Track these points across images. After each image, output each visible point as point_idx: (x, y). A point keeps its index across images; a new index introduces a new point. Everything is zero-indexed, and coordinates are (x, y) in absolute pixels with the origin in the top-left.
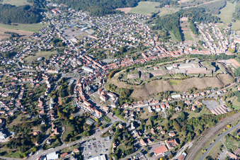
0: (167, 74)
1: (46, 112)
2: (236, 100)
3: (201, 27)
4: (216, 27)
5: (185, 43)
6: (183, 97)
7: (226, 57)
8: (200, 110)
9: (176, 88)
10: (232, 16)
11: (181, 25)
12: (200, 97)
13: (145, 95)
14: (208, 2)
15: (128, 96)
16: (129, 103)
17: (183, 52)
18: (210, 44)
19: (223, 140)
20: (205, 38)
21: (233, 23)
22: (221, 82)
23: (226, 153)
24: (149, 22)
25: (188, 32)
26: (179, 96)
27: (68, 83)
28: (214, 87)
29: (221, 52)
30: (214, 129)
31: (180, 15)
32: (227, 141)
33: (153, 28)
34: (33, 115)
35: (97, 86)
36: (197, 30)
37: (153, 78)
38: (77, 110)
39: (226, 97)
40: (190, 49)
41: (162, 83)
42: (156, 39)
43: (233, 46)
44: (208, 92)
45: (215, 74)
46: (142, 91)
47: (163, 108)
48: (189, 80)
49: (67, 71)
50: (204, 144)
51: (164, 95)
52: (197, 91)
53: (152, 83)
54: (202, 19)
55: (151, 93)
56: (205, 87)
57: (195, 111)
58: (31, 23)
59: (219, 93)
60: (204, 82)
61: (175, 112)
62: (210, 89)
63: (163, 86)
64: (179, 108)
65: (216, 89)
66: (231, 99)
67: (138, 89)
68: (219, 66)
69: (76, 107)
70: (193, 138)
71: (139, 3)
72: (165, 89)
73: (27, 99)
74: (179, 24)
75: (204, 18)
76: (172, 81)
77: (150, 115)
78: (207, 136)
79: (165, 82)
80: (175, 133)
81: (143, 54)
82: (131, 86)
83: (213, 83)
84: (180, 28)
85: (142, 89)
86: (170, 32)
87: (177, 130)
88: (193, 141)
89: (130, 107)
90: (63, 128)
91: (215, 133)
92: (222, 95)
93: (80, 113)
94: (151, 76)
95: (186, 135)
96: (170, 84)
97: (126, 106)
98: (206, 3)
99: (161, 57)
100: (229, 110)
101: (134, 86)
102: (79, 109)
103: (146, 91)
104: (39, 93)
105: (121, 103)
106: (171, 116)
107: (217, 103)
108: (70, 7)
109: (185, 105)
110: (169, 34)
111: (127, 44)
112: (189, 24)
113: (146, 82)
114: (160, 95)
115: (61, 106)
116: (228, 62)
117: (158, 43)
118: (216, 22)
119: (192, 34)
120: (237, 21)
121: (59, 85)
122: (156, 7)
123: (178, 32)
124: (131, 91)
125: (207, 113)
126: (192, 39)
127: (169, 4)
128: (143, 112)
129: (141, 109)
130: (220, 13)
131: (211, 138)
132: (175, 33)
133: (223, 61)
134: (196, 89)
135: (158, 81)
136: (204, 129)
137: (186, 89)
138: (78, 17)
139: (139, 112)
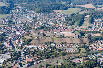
0: (53, 35)
5: (81, 27)
9: (55, 41)
11: (85, 19)
12: (66, 46)
13: (38, 43)
15: (29, 42)
17: (75, 30)
20: (94, 25)
22: (82, 41)
26: (55, 45)
31: (86, 14)
32: (63, 61)
36: (93, 22)
42: (65, 24)
44: (72, 45)
45: (80, 37)
47: (43, 48)
48: (63, 38)
49: (8, 33)
53: (43, 38)
58: (3, 14)
60: (72, 40)
61: (48, 50)
63: (48, 40)
65: (77, 44)
67: (35, 39)
71: (69, 9)
82: (32, 38)
83: (76, 41)
89: (28, 46)
92: (79, 47)
96: (53, 39)
97: (25, 46)
107: (73, 49)
108: (27, 8)
110: (75, 23)
111: (47, 25)
112: (89, 19)
114: (45, 43)
122: (78, 11)
126: (86, 26)
134: (66, 43)
135: (47, 37)
137: (60, 42)
138: (29, 13)
139: (30, 49)
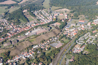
0: (26, 38)
2: (65, 39)
3: (36, 13)
4: (43, 11)
5: (30, 22)
6: (40, 46)
7: (53, 23)
8: (50, 49)
9: (34, 43)
10: (49, 5)
11: (25, 14)
12: (48, 43)
13: (18, 52)
14: (35, 1)
15: (8, 55)
16: (10, 59)
17: (31, 26)
18: (43, 19)
19: (65, 56)
20: (40, 17)
21: (51, 8)
22: (55, 33)
23: (68, 61)
24: (4, 17)
25: (30, 17)
26: (37, 46)
28: (52, 37)
29: (50, 21)
30: (60, 54)
31: (22, 9)
32: (67, 56)
33: (9, 20)
36: (34, 15)
37: (19, 42)
39: (60, 39)
40: (34, 24)
41: (26, 43)
42: (12, 25)
43: (55, 17)
44: (51, 40)
45: (51, 30)
47: (31, 55)
48: (39, 37)
50: (58, 62)
51: (29, 48)
52: (45, 41)
53: (20, 44)
54: (34, 9)
55: (21, 50)
56: (48, 38)
57: (48, 50)
59: (56, 39)
60: (47, 36)
61: (38, 54)
62: (51, 38)
63: (26, 44)
64: (39, 51)
65: (54, 37)
66: (63, 39)
67: (13, 50)
68: (52, 27)
70: (51, 61)
72: (28, 45)
74: (23, 14)
75: (36, 8)
76: (30, 40)
77: (25, 61)
78: (58, 58)
79: (27, 42)
80: (42, 63)
81: (8, 34)
82: (8, 50)
83: (51, 35)
84: (25, 16)
85: (15, 49)
86: (19, 19)
87: (42, 61)
88: (52, 62)
89: (12, 61)
91: (61, 55)
92: (58, 39)
94: (18, 41)
95: (48, 61)
96: (30, 42)
97: (9, 61)
98: (34, 2)
99: (20, 32)
100: (63, 44)
101: (10, 49)
103: (18, 49)
105: (5, 61)
106: (36, 57)
107: (57, 43)
109: (41, 49)
110: (19, 21)
112: (29, 13)
113: (17, 45)
114: (26, 49)
116: (55, 24)
117: (15, 26)
118: (42, 9)
119: (32, 18)
120: (52, 6)
122: (6, 9)
123: (24, 18)
124: (9, 52)
125: (54, 49)
126: (33, 20)
127: (13, 6)
128: (20, 60)
129: (19, 59)
130: (43, 5)
131: (60, 58)
132: (22, 19)
133: (52, 24)
134: (44, 40)
135: (23, 42)
136: (55, 55)
137: (39, 42)
139: (18, 61)
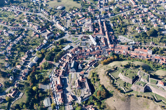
1: (23, 68)
27: (63, 48)
34: (10, 65)
35: (83, 67)
38: (47, 82)
41: (155, 109)
46: (122, 103)
49: (73, 33)
67: (119, 97)
69: (48, 79)
73: (19, 47)
90: (21, 94)
93: (47, 88)
102: (50, 82)
103: (128, 105)
104: (33, 45)
105: (89, 102)
113: (135, 94)
115: (39, 69)
121: (54, 44)
